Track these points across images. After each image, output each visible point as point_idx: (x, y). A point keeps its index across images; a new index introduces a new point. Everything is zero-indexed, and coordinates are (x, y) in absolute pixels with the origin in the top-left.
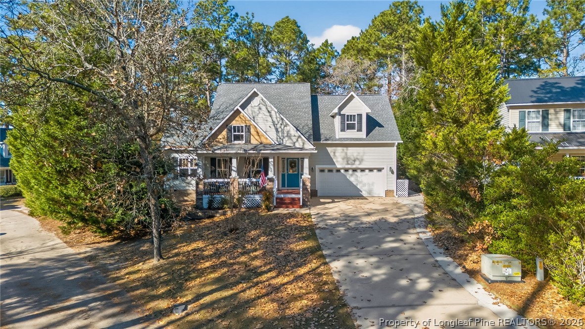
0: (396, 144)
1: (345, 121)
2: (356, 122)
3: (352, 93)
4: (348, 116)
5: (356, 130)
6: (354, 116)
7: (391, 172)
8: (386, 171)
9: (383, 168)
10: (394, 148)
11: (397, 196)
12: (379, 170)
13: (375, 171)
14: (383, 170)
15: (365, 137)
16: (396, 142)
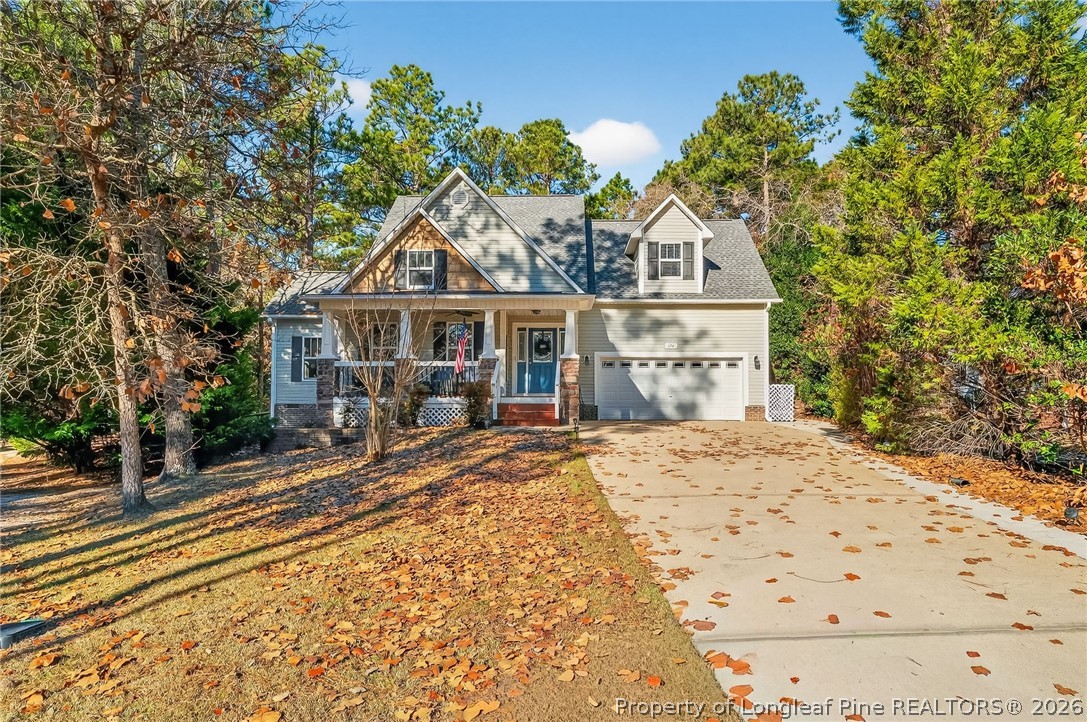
0: (769, 305)
1: (657, 258)
2: (681, 260)
3: (673, 196)
4: (664, 246)
5: (682, 277)
6: (678, 246)
7: (758, 367)
8: (746, 365)
9: (741, 359)
10: (764, 315)
11: (770, 419)
12: (731, 362)
13: (723, 364)
14: (740, 363)
15: (700, 291)
16: (769, 302)
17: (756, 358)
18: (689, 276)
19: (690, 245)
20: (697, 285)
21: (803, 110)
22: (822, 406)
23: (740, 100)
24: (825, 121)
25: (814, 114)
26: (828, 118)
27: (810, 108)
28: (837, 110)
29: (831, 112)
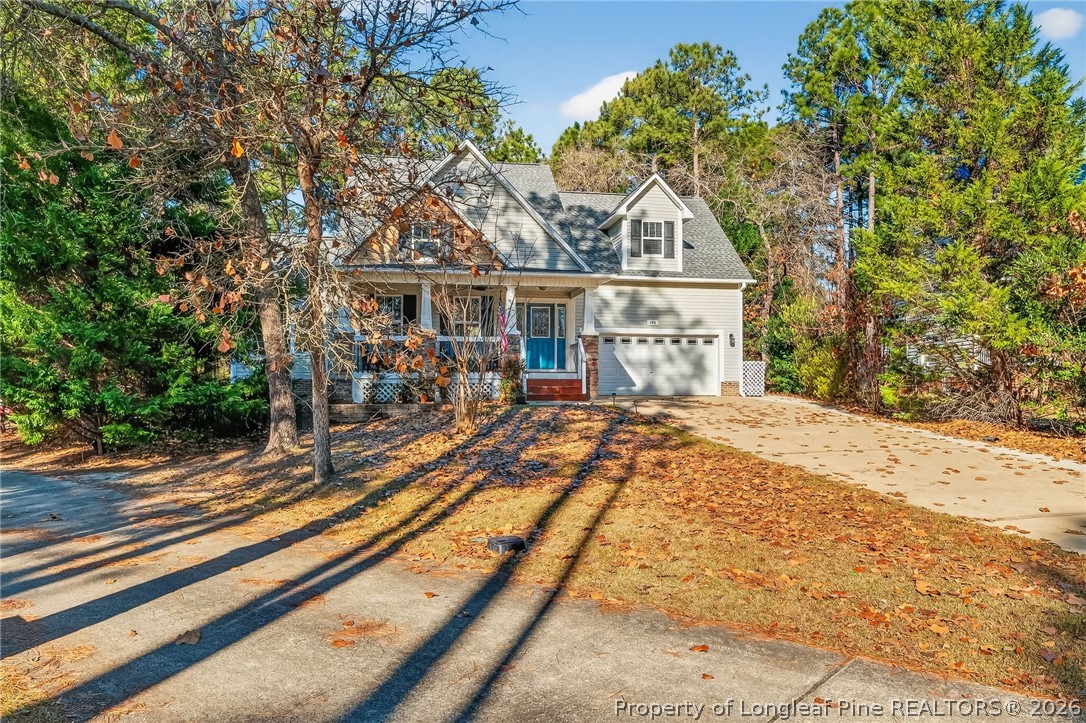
0: (744, 286)
1: (640, 236)
2: (662, 239)
3: (656, 176)
4: (646, 224)
5: (663, 255)
6: (659, 224)
7: (732, 345)
8: (722, 342)
9: (717, 336)
10: (738, 294)
11: (743, 395)
12: (707, 339)
13: (700, 341)
14: (715, 340)
15: (680, 270)
16: (744, 283)
17: (731, 335)
18: (670, 254)
19: (670, 225)
20: (677, 264)
21: (735, 84)
22: (782, 382)
23: (671, 68)
24: (754, 97)
25: (745, 89)
26: (758, 94)
27: (741, 83)
28: (766, 87)
29: (761, 89)
